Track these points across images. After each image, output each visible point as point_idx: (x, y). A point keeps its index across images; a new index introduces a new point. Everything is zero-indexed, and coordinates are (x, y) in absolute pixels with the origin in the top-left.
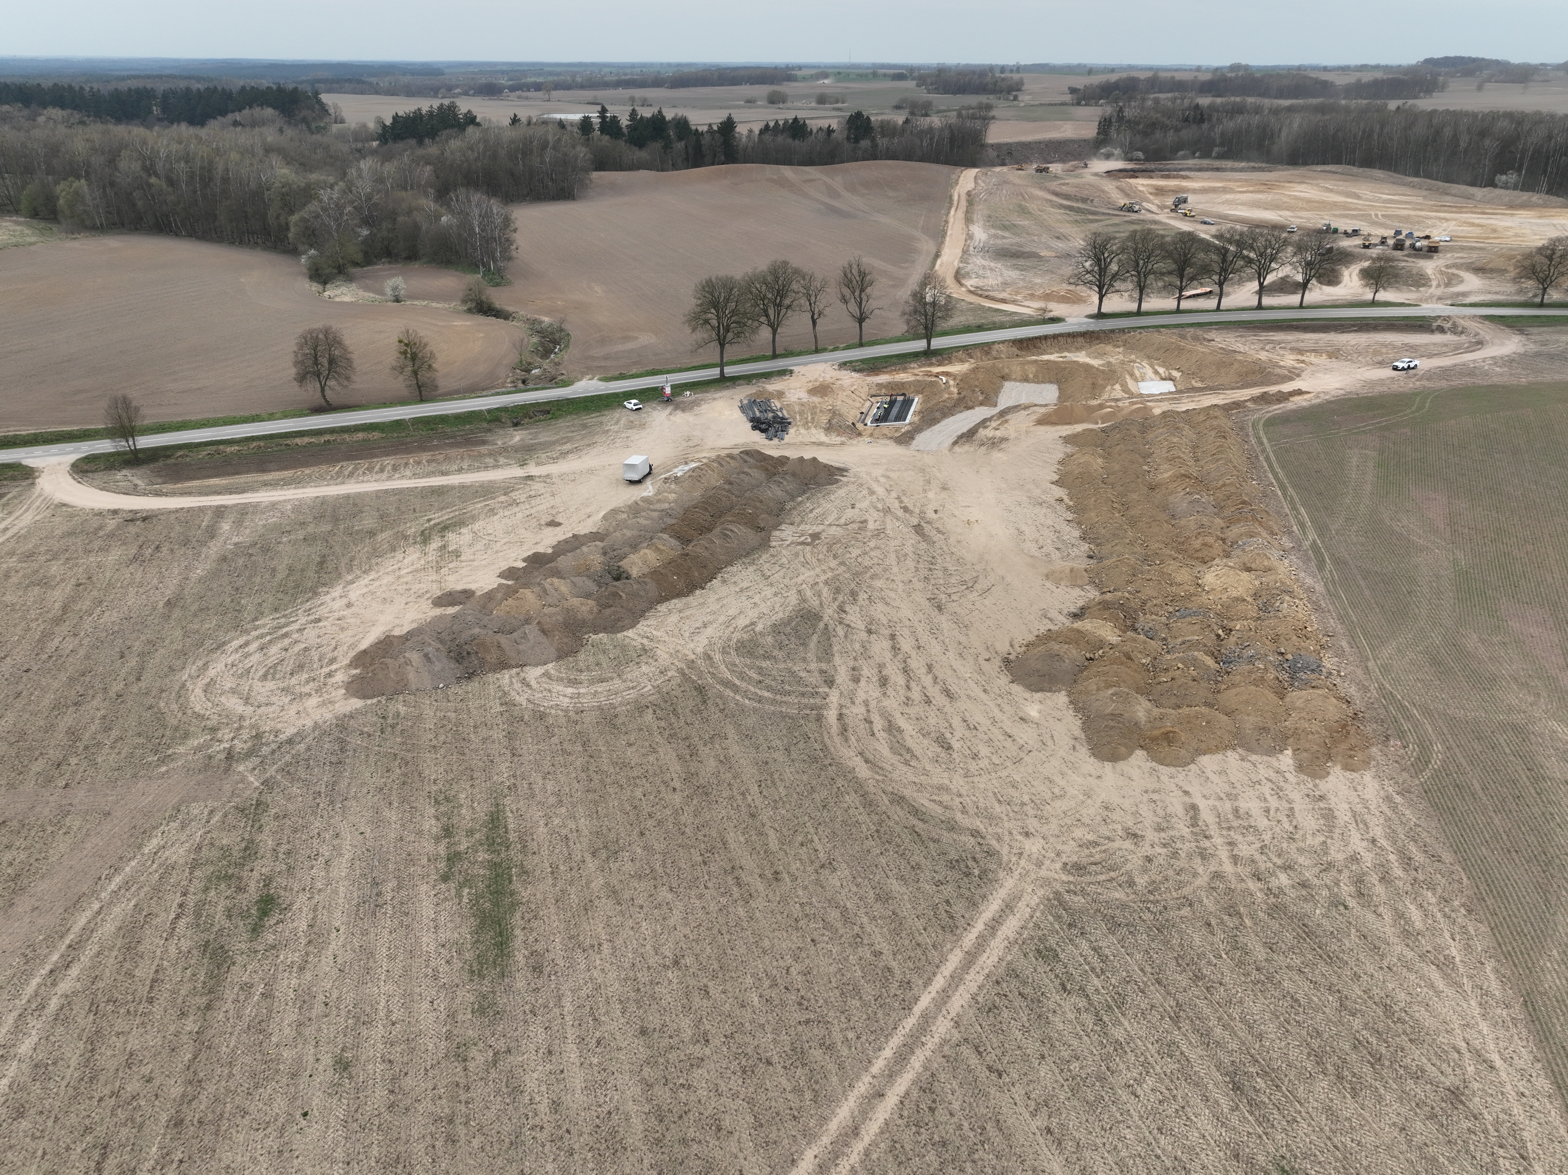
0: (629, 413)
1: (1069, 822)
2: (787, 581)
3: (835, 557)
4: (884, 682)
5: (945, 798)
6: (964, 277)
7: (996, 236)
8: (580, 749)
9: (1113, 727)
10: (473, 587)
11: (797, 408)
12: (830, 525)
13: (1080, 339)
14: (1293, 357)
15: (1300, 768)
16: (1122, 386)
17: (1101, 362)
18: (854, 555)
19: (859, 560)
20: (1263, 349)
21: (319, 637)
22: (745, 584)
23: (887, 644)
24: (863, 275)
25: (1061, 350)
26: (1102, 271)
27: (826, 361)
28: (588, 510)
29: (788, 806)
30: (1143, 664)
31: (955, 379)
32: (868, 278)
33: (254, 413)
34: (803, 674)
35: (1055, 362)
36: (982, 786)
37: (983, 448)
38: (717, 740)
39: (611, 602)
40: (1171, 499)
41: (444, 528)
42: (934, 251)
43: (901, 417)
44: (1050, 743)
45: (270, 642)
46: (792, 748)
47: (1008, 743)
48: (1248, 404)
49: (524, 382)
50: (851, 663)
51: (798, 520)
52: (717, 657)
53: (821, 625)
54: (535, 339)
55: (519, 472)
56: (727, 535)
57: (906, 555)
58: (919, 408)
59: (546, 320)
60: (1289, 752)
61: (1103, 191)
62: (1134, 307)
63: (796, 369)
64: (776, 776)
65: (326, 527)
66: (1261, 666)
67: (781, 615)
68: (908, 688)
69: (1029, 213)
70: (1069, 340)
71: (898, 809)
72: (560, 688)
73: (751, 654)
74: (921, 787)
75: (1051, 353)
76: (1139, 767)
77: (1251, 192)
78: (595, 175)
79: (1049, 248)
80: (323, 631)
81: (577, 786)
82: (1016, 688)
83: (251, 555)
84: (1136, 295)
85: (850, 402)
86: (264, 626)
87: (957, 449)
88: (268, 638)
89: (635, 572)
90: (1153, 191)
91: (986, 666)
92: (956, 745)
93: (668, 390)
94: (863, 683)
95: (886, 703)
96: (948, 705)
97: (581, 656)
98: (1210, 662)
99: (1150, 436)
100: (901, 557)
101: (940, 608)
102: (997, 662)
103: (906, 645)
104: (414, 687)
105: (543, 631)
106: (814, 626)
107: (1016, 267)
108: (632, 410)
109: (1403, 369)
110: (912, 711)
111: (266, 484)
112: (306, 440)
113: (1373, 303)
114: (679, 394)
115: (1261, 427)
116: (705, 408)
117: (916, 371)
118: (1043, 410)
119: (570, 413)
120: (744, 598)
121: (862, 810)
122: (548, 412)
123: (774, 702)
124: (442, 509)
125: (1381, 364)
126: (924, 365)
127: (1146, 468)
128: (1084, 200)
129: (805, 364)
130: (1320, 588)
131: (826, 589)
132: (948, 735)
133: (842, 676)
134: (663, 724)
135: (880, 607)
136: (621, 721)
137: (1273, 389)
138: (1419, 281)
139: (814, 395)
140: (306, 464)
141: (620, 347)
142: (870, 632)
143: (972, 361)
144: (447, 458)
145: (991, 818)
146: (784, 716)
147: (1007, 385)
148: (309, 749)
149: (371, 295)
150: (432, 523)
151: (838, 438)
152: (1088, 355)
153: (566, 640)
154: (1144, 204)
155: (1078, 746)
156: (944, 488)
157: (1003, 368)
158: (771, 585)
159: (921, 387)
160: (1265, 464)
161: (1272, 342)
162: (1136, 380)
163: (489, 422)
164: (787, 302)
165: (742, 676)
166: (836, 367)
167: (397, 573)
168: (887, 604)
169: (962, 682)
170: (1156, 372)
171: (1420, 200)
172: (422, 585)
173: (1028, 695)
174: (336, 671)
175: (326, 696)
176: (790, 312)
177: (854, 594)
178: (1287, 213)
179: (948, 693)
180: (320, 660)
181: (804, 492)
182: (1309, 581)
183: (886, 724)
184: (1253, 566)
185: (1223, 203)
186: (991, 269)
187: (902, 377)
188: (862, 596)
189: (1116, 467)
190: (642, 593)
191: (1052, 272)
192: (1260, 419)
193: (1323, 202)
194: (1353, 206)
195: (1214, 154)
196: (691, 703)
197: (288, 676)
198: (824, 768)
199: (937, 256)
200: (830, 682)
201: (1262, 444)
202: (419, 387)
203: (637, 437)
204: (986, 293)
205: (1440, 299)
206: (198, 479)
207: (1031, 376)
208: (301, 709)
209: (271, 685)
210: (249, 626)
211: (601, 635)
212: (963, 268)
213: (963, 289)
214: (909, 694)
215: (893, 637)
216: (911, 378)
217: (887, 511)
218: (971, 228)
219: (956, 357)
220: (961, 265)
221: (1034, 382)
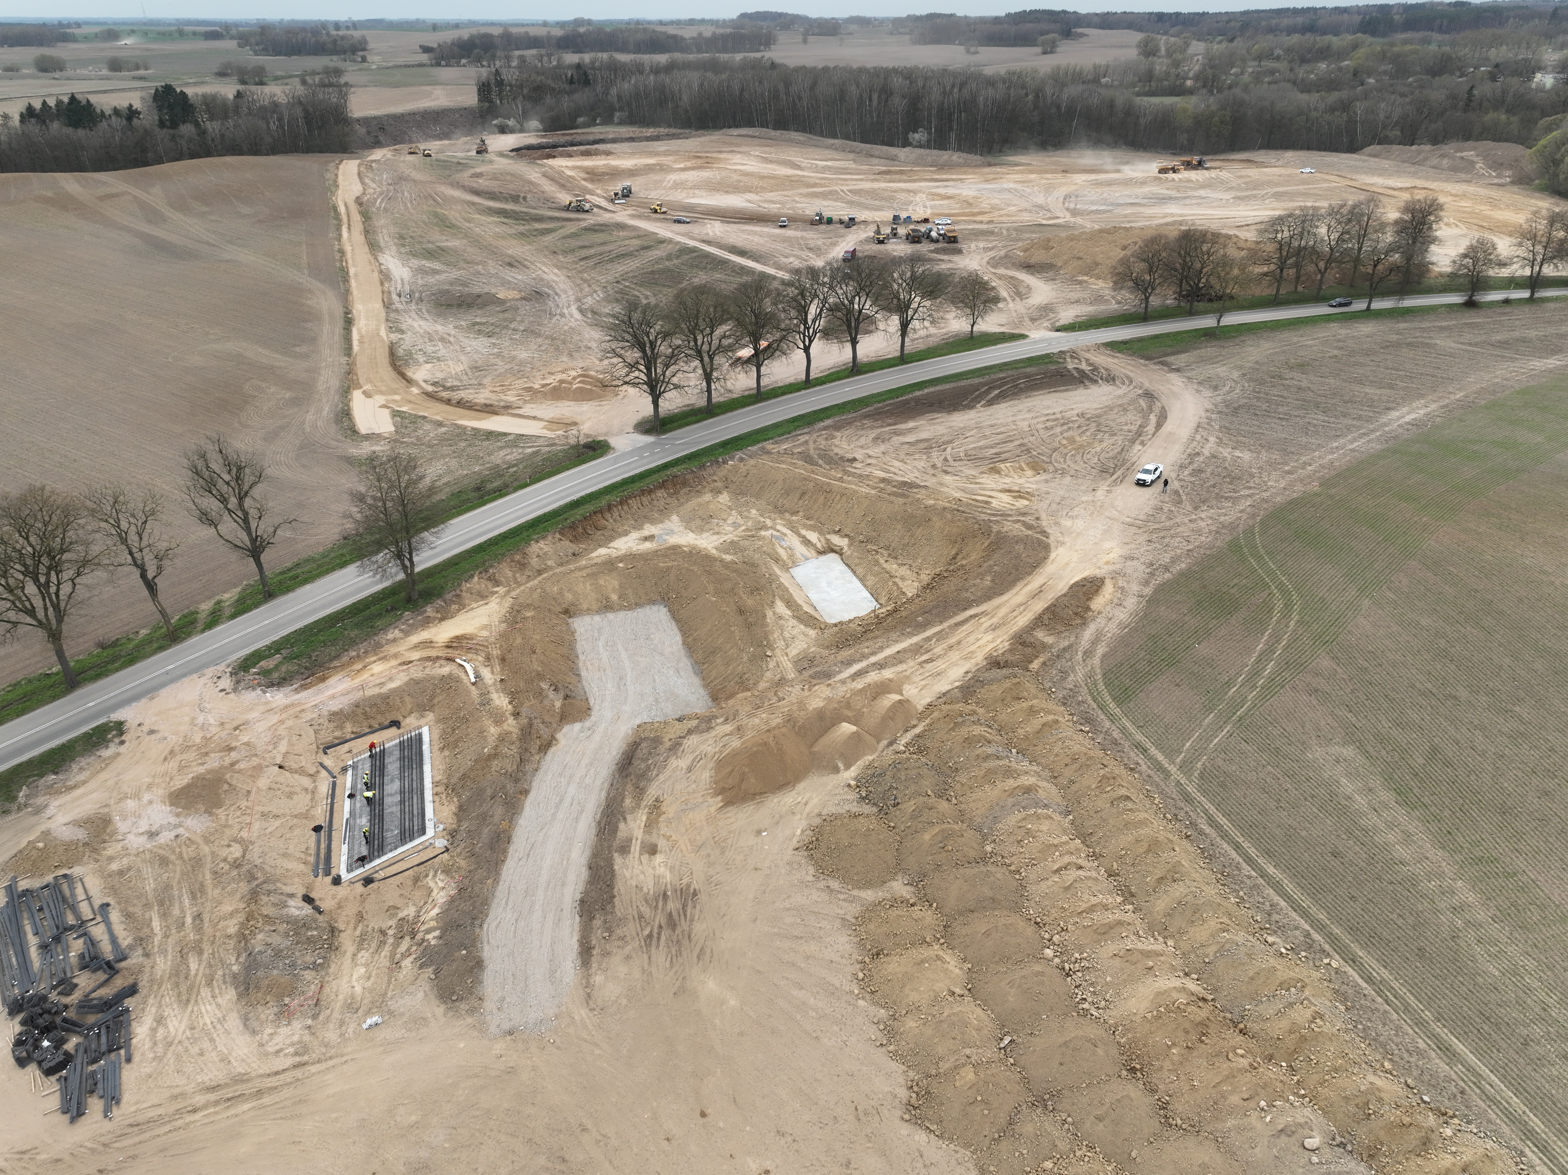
6: (407, 364)
11: (148, 889)
16: (788, 605)
17: (716, 541)
20: (936, 468)
24: (235, 468)
25: (638, 523)
27: (198, 669)
32: (249, 472)
35: (643, 556)
42: (339, 311)
58: (440, 765)
61: (531, 183)
62: (702, 402)
63: (129, 716)
75: (626, 533)
77: (692, 169)
85: (280, 803)
113: (975, 339)
115: (1114, 708)
117: (402, 651)
118: (703, 741)
125: (1112, 475)
126: (413, 628)
139: (188, 810)
143: (501, 590)
147: (582, 625)
152: (687, 526)
154: (588, 197)
157: (560, 593)
159: (425, 698)
162: (787, 568)
166: (226, 682)
170: (807, 542)
186: (442, 340)
191: (534, 333)
199: (349, 322)
201: (1160, 767)
204: (457, 396)
205: (1034, 320)
207: (614, 597)
212: (398, 343)
213: (415, 390)
216: (398, 673)
218: (382, 260)
219: (469, 591)
220: (394, 337)
221: (622, 608)
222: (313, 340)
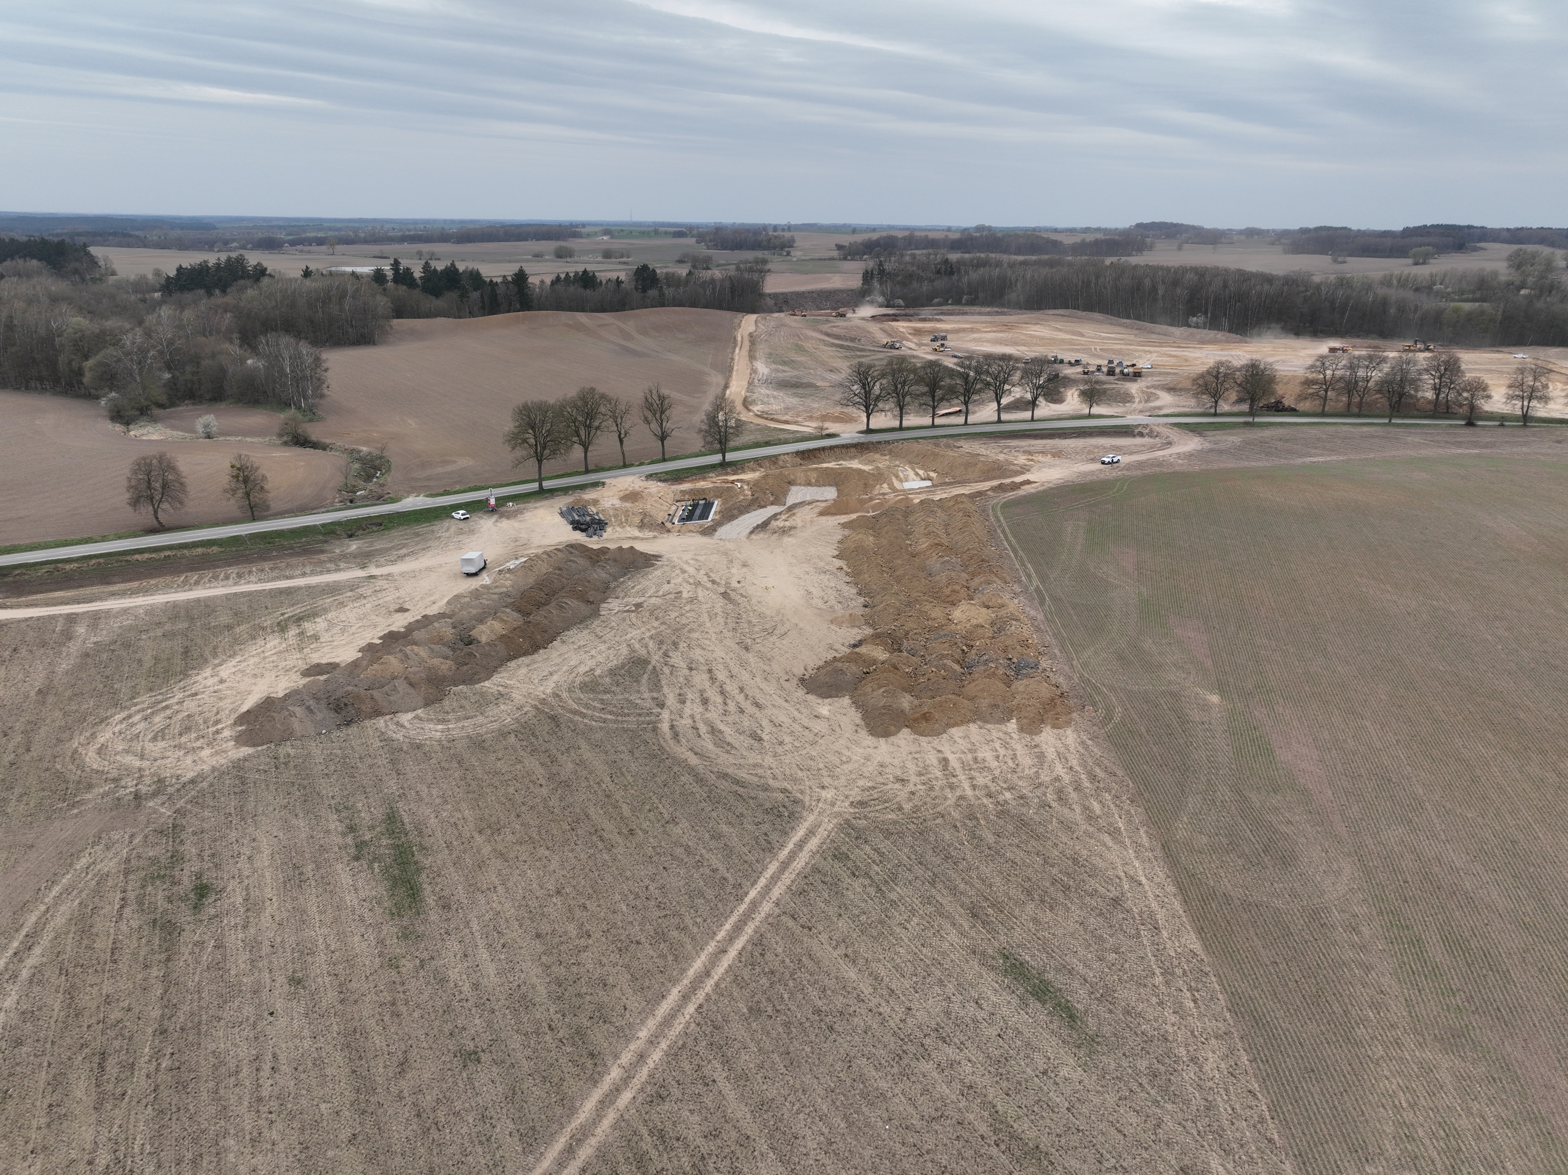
0: (457, 522)
1: (854, 777)
2: (618, 638)
3: (657, 619)
4: (705, 702)
5: (760, 771)
6: (751, 404)
7: (777, 371)
8: (456, 765)
9: (884, 714)
10: (337, 660)
11: (611, 512)
12: (650, 597)
13: (853, 450)
14: (1024, 457)
15: (1021, 729)
16: (889, 484)
17: (871, 467)
18: (672, 617)
19: (678, 620)
20: (1001, 452)
21: (199, 706)
22: (582, 643)
23: (706, 676)
24: (662, 398)
25: (837, 459)
26: (867, 394)
27: (634, 474)
28: (432, 599)
29: (636, 788)
30: (907, 673)
31: (748, 484)
32: (666, 402)
33: (85, 536)
34: (637, 701)
35: (832, 469)
36: (787, 761)
37: (776, 535)
38: (572, 751)
39: (467, 661)
40: (928, 562)
41: (299, 620)
42: (723, 383)
43: (704, 516)
44: (838, 729)
45: (152, 713)
46: (635, 750)
47: (806, 732)
48: (989, 493)
49: (351, 502)
50: (678, 691)
51: (622, 595)
52: (565, 695)
53: (650, 667)
54: (357, 466)
55: (361, 573)
56: (562, 607)
57: (716, 614)
58: (719, 509)
59: (365, 449)
60: (1014, 721)
61: (869, 332)
62: (896, 424)
63: (607, 481)
64: (624, 770)
65: (182, 625)
66: (993, 666)
67: (615, 662)
68: (725, 704)
69: (805, 350)
70: (844, 451)
71: (723, 781)
72: (432, 726)
73: (593, 691)
74: (740, 766)
75: (829, 462)
76: (905, 739)
77: (994, 332)
78: (395, 322)
79: (824, 379)
80: (202, 702)
81: (458, 790)
82: (810, 697)
83: (113, 651)
84: (897, 412)
85: (659, 506)
86: (143, 702)
87: (753, 536)
88: (149, 711)
89: (484, 639)
90: (912, 332)
91: (786, 685)
92: (766, 737)
93: (492, 502)
94: (688, 703)
95: (708, 715)
96: (758, 713)
97: (446, 702)
98: (957, 667)
99: (911, 519)
100: (712, 616)
101: (747, 649)
102: (795, 681)
103: (721, 675)
104: (299, 734)
105: (411, 684)
106: (644, 669)
107: (796, 395)
108: (460, 519)
109: (1109, 463)
110: (730, 719)
111: (113, 594)
112: (147, 556)
113: (1090, 416)
114: (502, 506)
115: (998, 508)
116: (528, 515)
117: (714, 480)
118: (824, 505)
119: (402, 525)
120: (582, 653)
121: (695, 785)
122: (381, 525)
123: (616, 721)
124: (293, 605)
125: (1093, 460)
126: (721, 475)
127: (908, 542)
128: (853, 340)
129: (616, 477)
130: (1040, 617)
131: (652, 642)
132: (759, 732)
133: (671, 700)
134: (525, 743)
135: (698, 651)
136: (488, 744)
137: (1008, 481)
138: (1126, 398)
139: (626, 501)
140: (151, 576)
141: (440, 470)
142: (691, 669)
143: (762, 470)
144: (288, 565)
145: (795, 780)
146: (625, 730)
147: (794, 489)
148: (211, 785)
149: (180, 433)
150: (286, 616)
151: (651, 533)
152: (860, 463)
153: (431, 691)
154: (904, 342)
155: (859, 730)
156: (745, 565)
157: (789, 475)
158: (605, 642)
159: (719, 493)
160: (1001, 535)
161: (1009, 447)
162: (901, 481)
163: (324, 534)
164: (596, 424)
165: (587, 706)
166: (643, 478)
167: (262, 655)
168: (704, 649)
169: (768, 697)
170: (917, 474)
171: (1132, 337)
172: (288, 662)
173: (820, 701)
174: (222, 729)
175: (217, 748)
176: (599, 432)
177: (675, 644)
178: (1024, 348)
179: (757, 705)
180: (205, 723)
181: (625, 574)
182: (1033, 613)
183: (710, 729)
184: (990, 604)
185: (971, 341)
186: (774, 397)
187: (702, 484)
188: (682, 645)
189: (885, 542)
190: (493, 653)
191: (827, 399)
192: (998, 503)
193: (1053, 339)
194: (1077, 342)
195: (964, 301)
196: (547, 728)
197: (177, 737)
198: (662, 761)
199: (726, 386)
200: (662, 705)
201: (999, 521)
202: (252, 508)
203: (468, 541)
204: (772, 417)
205: (1141, 411)
206: (41, 592)
207: (813, 481)
208: (196, 758)
209: (161, 744)
210: (128, 703)
211: (460, 687)
212: (750, 397)
213: (751, 414)
214: (726, 708)
215: (710, 671)
216: (711, 485)
217: (698, 584)
218: (754, 364)
219: (748, 467)
220: (748, 394)
221: (816, 486)
222: (705, 392)
